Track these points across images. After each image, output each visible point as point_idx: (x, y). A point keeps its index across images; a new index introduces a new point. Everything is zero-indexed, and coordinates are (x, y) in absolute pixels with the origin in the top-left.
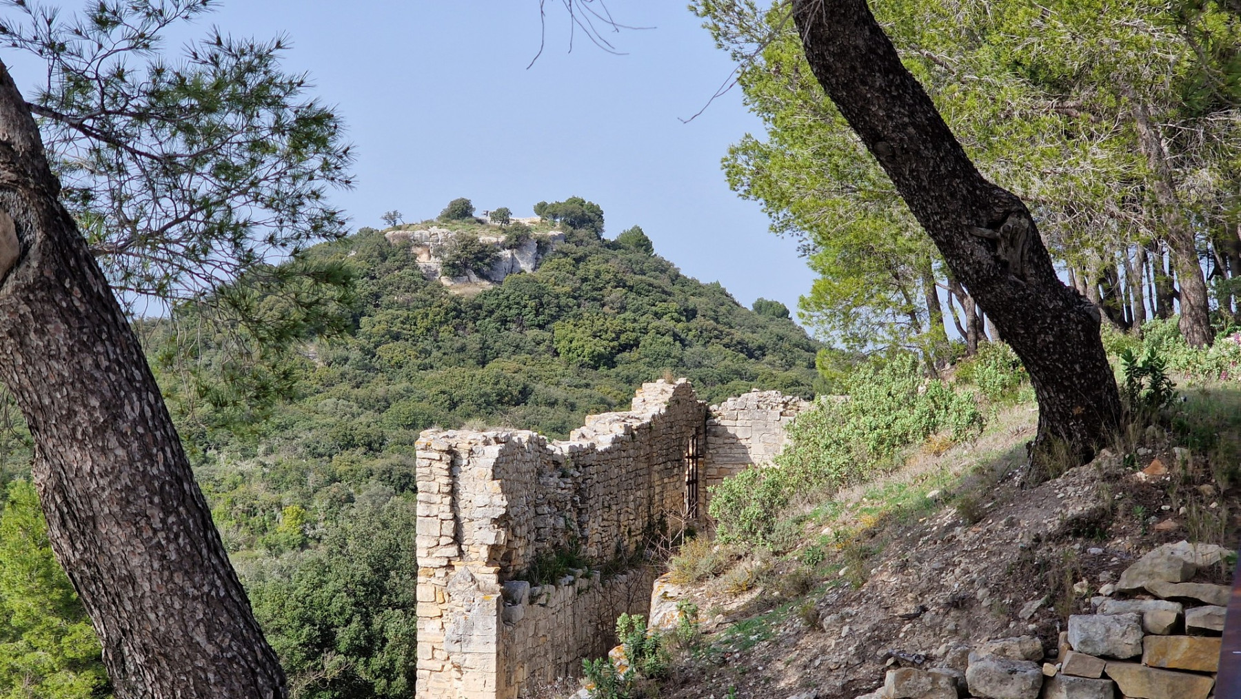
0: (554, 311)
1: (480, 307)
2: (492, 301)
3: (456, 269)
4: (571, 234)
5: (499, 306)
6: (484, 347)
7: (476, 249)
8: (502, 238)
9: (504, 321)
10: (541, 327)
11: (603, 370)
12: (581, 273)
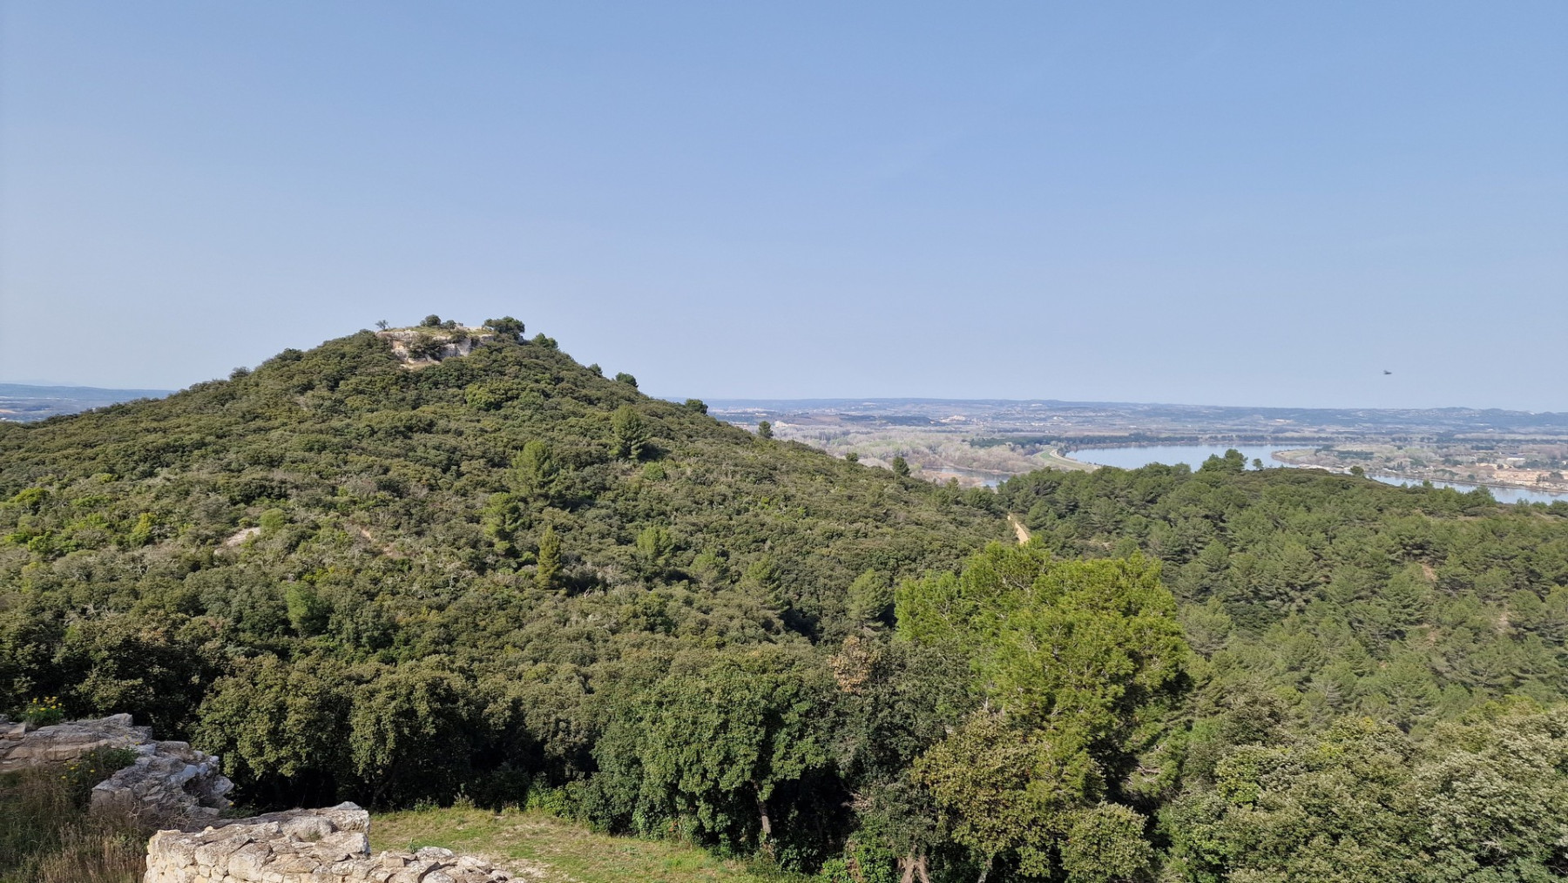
0: (468, 378)
1: (422, 375)
2: (431, 372)
3: (416, 355)
4: (498, 336)
5: (434, 375)
6: (419, 397)
7: (430, 342)
8: (449, 337)
9: (436, 384)
10: (460, 387)
11: (492, 411)
12: (493, 357)
